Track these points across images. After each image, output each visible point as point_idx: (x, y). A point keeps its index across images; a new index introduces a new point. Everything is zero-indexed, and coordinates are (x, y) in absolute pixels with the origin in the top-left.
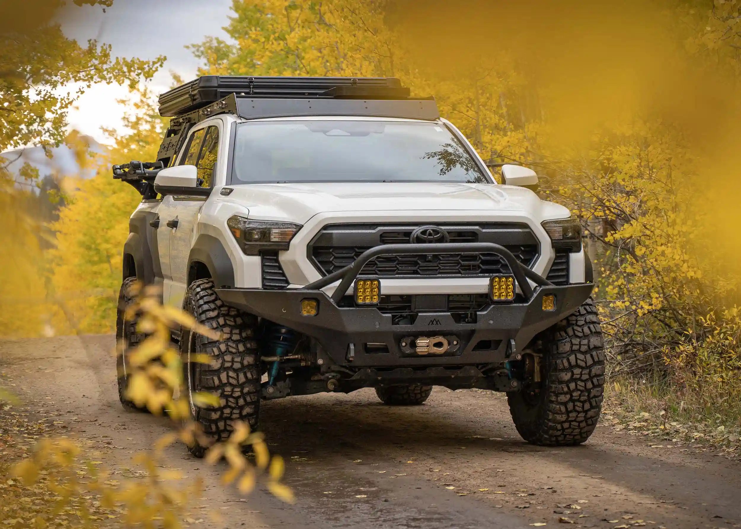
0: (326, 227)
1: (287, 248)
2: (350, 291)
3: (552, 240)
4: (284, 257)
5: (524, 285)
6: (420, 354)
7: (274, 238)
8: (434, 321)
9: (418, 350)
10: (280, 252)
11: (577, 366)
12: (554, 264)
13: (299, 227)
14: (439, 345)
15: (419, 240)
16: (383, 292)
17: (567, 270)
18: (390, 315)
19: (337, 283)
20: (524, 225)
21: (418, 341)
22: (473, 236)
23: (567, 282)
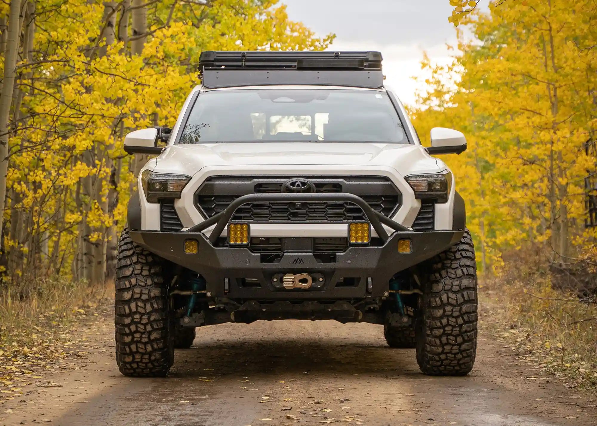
0: (210, 179)
1: (179, 196)
2: (224, 233)
3: (415, 192)
4: (178, 204)
6: (287, 288)
7: (170, 188)
8: (298, 260)
9: (285, 285)
10: (175, 200)
11: (449, 304)
12: (420, 213)
13: (189, 179)
14: (304, 281)
15: (288, 190)
16: (253, 234)
17: (433, 218)
18: (259, 254)
19: (214, 226)
20: (386, 179)
21: (285, 277)
22: (338, 187)
23: (433, 229)
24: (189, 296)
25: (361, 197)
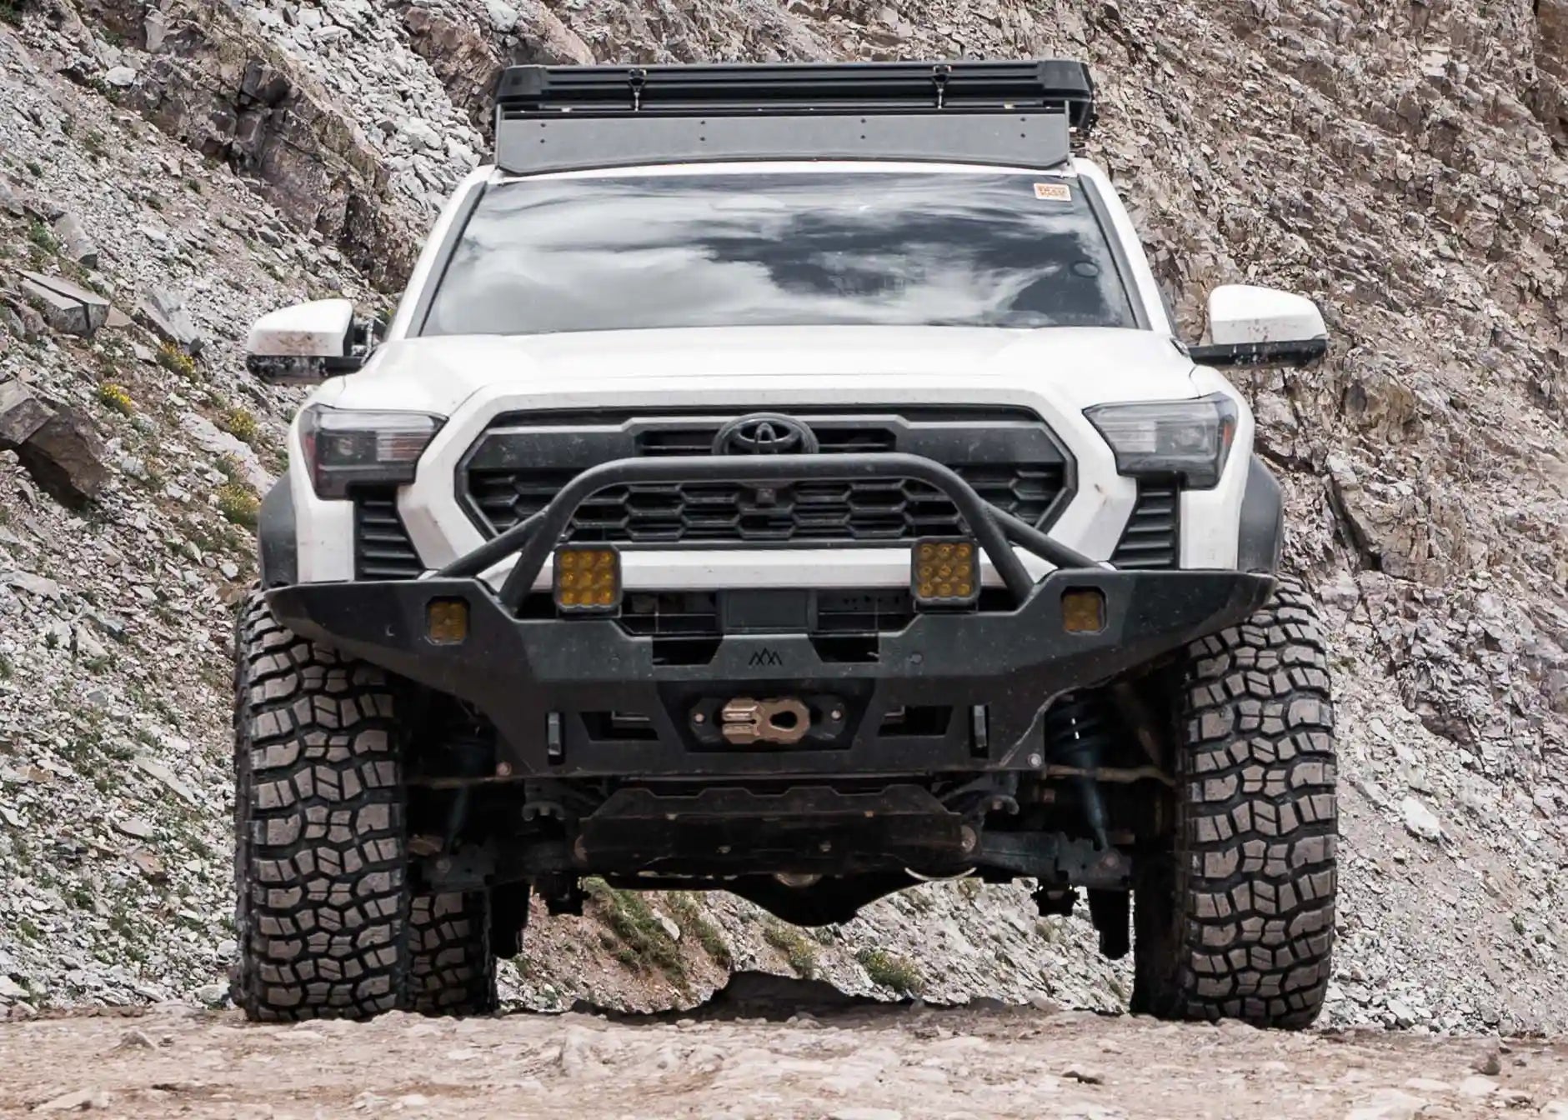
0: (502, 420)
1: (410, 476)
2: (545, 577)
3: (1116, 455)
4: (410, 501)
5: (1003, 564)
6: (734, 741)
7: (385, 453)
8: (764, 655)
9: (727, 731)
10: (400, 489)
12: (1134, 519)
13: (440, 423)
14: (786, 720)
15: (735, 448)
16: (630, 580)
17: (1174, 535)
18: (648, 639)
19: (512, 560)
20: (1030, 415)
21: (728, 709)
22: (883, 438)
23: (1174, 565)
24: (452, 792)
25: (952, 467)
